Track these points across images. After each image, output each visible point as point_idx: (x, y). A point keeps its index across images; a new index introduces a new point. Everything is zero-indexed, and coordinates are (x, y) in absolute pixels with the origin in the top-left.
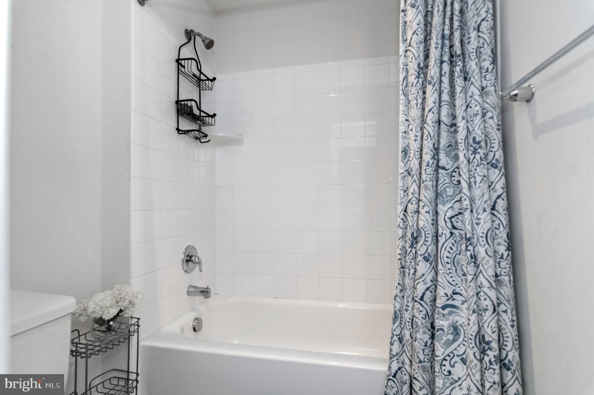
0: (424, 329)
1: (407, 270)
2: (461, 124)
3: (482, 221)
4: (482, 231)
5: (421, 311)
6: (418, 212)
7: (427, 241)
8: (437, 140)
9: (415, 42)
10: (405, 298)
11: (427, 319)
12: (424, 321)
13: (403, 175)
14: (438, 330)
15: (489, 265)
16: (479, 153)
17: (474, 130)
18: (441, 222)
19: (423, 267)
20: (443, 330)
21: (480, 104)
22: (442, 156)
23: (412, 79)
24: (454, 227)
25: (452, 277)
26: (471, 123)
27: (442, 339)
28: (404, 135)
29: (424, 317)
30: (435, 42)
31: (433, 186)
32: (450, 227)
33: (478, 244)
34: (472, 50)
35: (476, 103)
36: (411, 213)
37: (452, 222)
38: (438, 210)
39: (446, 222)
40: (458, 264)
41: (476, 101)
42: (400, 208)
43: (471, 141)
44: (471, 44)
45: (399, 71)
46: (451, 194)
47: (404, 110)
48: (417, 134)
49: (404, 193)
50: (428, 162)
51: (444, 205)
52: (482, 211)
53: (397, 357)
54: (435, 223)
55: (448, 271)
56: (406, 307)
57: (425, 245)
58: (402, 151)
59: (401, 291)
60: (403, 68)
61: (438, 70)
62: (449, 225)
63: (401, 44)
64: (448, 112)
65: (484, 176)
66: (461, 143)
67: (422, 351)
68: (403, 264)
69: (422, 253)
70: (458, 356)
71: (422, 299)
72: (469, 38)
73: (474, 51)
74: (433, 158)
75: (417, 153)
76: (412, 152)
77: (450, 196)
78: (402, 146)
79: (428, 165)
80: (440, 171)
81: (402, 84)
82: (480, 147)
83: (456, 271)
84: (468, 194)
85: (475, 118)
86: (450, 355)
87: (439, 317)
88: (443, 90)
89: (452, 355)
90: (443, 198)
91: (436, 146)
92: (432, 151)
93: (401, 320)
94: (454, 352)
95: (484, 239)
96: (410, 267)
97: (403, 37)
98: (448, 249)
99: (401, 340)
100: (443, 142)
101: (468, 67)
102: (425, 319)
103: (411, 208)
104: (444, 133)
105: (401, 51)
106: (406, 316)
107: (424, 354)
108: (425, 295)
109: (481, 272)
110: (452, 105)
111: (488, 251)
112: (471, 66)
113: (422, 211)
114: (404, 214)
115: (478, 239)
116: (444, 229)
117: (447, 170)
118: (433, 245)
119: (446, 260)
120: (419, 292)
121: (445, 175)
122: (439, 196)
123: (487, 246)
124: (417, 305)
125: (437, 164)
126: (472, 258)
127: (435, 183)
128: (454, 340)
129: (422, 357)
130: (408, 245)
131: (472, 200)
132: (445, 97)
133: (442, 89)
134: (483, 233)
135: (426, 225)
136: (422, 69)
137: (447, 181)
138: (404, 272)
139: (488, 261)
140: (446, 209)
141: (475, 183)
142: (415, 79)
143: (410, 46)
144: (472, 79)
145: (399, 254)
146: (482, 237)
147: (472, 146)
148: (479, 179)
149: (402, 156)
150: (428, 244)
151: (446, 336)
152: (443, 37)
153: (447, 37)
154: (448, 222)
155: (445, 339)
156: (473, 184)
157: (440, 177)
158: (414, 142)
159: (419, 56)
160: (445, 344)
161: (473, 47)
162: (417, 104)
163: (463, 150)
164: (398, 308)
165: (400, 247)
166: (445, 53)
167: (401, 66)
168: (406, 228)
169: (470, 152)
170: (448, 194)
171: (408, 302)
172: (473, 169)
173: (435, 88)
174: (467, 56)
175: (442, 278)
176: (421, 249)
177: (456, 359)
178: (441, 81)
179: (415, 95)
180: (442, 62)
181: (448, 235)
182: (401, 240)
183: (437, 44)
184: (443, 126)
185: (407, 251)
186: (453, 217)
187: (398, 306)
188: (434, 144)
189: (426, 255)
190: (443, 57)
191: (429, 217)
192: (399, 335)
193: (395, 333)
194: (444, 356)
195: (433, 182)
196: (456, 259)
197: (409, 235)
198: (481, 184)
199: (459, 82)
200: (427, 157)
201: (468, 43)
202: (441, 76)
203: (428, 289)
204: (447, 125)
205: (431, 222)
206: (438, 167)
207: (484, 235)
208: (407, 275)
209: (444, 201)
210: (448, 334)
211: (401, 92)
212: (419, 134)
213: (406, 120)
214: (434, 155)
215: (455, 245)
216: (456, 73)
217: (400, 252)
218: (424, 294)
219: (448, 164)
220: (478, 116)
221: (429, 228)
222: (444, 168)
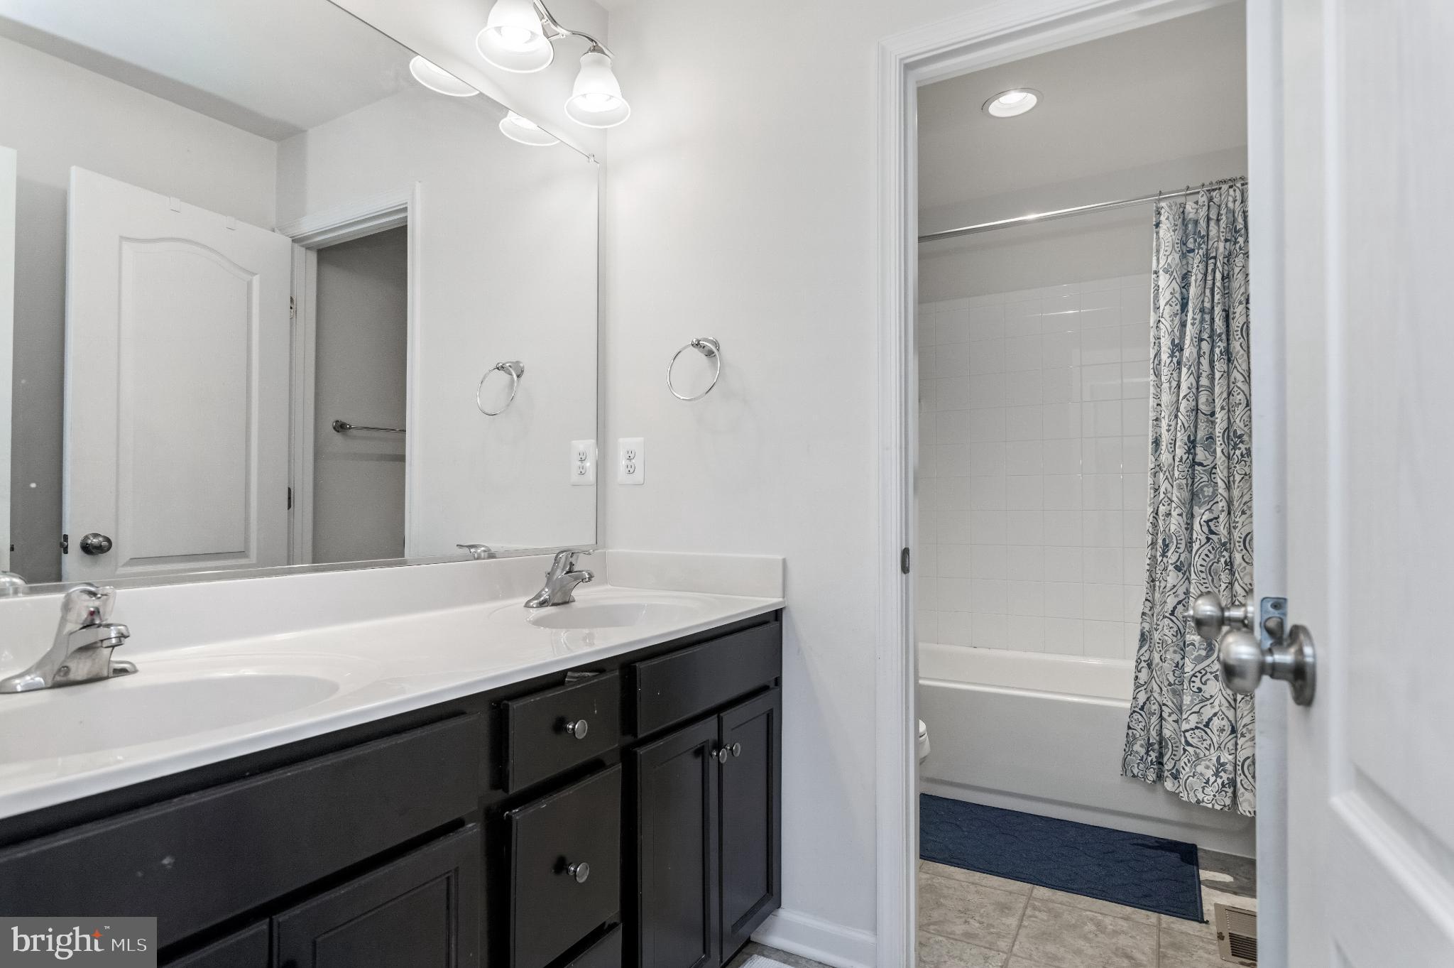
0: (1175, 648)
1: (1157, 583)
2: (1220, 416)
3: (1239, 525)
4: (1239, 535)
5: (1171, 628)
6: (1168, 515)
7: (1179, 548)
8: (1194, 432)
9: (1168, 313)
10: (1155, 615)
11: (1179, 636)
12: (1175, 639)
13: (1153, 470)
14: (1189, 645)
15: (1246, 572)
16: (1240, 449)
17: (1235, 421)
18: (1196, 527)
19: (1172, 578)
20: (1194, 645)
21: (1243, 392)
22: (1199, 450)
23: (1165, 357)
24: (1212, 532)
25: (1206, 588)
26: (1233, 414)
27: (1193, 654)
28: (1155, 423)
29: (1175, 634)
30: (1191, 318)
31: (1187, 485)
32: (1207, 532)
33: (1235, 550)
34: (1236, 329)
35: (1239, 391)
36: (1162, 516)
37: (1209, 526)
38: (1194, 513)
39: (1201, 526)
40: (1216, 573)
41: (1239, 388)
42: (1150, 510)
43: (1232, 434)
44: (1236, 319)
45: (1149, 345)
46: (1210, 494)
47: (1155, 393)
48: (1170, 423)
49: (1155, 492)
50: (1181, 457)
51: (1200, 507)
52: (1240, 513)
53: (1145, 687)
54: (1190, 527)
55: (1202, 581)
56: (1155, 626)
57: (1177, 552)
58: (1153, 443)
59: (1151, 608)
60: (1155, 343)
61: (1195, 351)
62: (1205, 529)
63: (1152, 313)
64: (1207, 399)
65: (1246, 474)
66: (1219, 437)
67: (1172, 673)
68: (1154, 576)
69: (1172, 562)
70: (1211, 673)
71: (1172, 613)
72: (1235, 313)
73: (1239, 329)
74: (1188, 452)
75: (1169, 446)
76: (1164, 444)
77: (1208, 496)
78: (1153, 436)
79: (1181, 461)
80: (1197, 467)
81: (1154, 362)
82: (1242, 442)
83: (1213, 581)
84: (1226, 494)
85: (1236, 409)
86: (1203, 673)
87: (1190, 631)
88: (1201, 374)
89: (1203, 672)
90: (1200, 498)
91: (1192, 438)
92: (1186, 444)
93: (1151, 643)
94: (1206, 668)
95: (1241, 544)
96: (1161, 578)
97: (1155, 304)
98: (1203, 556)
99: (1149, 666)
100: (1200, 434)
101: (1232, 346)
102: (1176, 636)
103: (1162, 509)
104: (1201, 424)
105: (1152, 323)
106: (1156, 636)
107: (1174, 675)
108: (1177, 610)
109: (1236, 579)
110: (1211, 390)
111: (1245, 557)
112: (1234, 347)
113: (1174, 514)
114: (1154, 517)
115: (1235, 545)
116: (1199, 533)
117: (1205, 466)
118: (1186, 552)
119: (1200, 568)
120: (1169, 607)
121: (1201, 471)
122: (1195, 497)
123: (1244, 551)
124: (1166, 621)
125: (1193, 459)
126: (1226, 564)
127: (1190, 481)
128: (1207, 657)
129: (1172, 679)
130: (1159, 554)
131: (1230, 503)
132: (1204, 381)
133: (1201, 371)
134: (1240, 538)
135: (1178, 529)
136: (1177, 346)
137: (1205, 479)
138: (1154, 586)
139: (1245, 568)
140: (1203, 511)
141: (1234, 482)
142: (1168, 357)
143: (1162, 317)
144: (1235, 362)
145: (1148, 564)
146: (1239, 542)
147: (1232, 440)
148: (1238, 478)
149: (1152, 448)
150: (1180, 551)
151: (1198, 651)
152: (1202, 310)
153: (1207, 311)
154: (1204, 525)
155: (1196, 654)
156: (1232, 483)
157: (1196, 475)
158: (1166, 433)
159: (1173, 331)
160: (1195, 659)
161: (1237, 324)
162: (1170, 388)
163: (1221, 444)
164: (1147, 629)
165: (1149, 556)
166: (1205, 329)
167: (1152, 340)
168: (1157, 534)
169: (1231, 447)
170: (1206, 494)
171: (1158, 620)
172: (1233, 466)
173: (1190, 372)
174: (1231, 333)
175: (1194, 589)
176: (1172, 557)
177: (1208, 676)
178: (1199, 363)
179: (1168, 377)
180: (1201, 340)
181: (1204, 541)
182: (1150, 548)
183: (1194, 319)
184: (1200, 415)
185: (1157, 560)
186: (1211, 520)
187: (1147, 626)
188: (1189, 436)
189: (1178, 563)
190: (1203, 334)
191: (1182, 520)
192: (1147, 661)
193: (1143, 658)
194: (1193, 672)
195: (1187, 480)
196: (1212, 568)
197: (1160, 541)
198: (1241, 483)
199: (1220, 366)
200: (1180, 452)
201: (1233, 319)
202: (1199, 356)
203: (1179, 603)
204: (1205, 415)
205: (1184, 526)
206: (1194, 463)
207: (1242, 540)
208: (1157, 588)
209: (1200, 502)
210: (1199, 649)
211: (1152, 371)
212: (1173, 423)
213: (1158, 405)
214: (1189, 449)
215: (1213, 552)
216: (1216, 355)
217: (1148, 561)
218: (1175, 608)
219: (1207, 459)
220: (1240, 406)
221: (1181, 533)
222: (1201, 464)
